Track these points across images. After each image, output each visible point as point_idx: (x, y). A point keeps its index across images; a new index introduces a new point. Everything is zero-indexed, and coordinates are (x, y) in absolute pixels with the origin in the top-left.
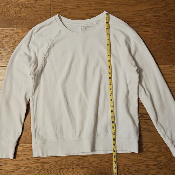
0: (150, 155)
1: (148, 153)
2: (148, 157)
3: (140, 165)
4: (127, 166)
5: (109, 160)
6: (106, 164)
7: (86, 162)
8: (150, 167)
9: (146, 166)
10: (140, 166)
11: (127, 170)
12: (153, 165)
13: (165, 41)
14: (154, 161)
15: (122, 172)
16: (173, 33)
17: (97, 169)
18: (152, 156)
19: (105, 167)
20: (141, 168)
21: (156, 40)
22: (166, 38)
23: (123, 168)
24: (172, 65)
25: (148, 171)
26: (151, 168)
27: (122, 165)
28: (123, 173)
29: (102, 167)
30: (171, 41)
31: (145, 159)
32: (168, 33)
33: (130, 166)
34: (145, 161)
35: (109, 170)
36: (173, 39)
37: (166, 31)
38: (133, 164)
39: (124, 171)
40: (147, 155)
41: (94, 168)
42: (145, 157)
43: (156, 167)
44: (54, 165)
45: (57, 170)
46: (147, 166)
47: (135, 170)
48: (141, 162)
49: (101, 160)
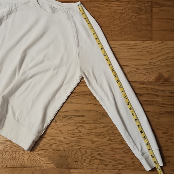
0: (116, 138)
1: (114, 135)
2: (113, 140)
3: (104, 148)
4: (90, 149)
5: (70, 141)
6: (67, 146)
7: (45, 143)
8: (115, 150)
9: (110, 149)
10: (104, 150)
11: (90, 153)
12: (118, 149)
13: (135, 17)
14: (120, 144)
15: (84, 156)
16: (144, 8)
17: (57, 151)
18: (118, 138)
19: (65, 149)
20: (105, 151)
21: (126, 16)
22: (137, 13)
23: (86, 151)
24: (142, 41)
25: (113, 155)
26: (116, 152)
27: (85, 148)
28: (86, 157)
29: (62, 149)
30: (142, 17)
31: (110, 142)
32: (139, 8)
33: (93, 149)
34: (110, 144)
35: (70, 153)
36: (144, 14)
37: (137, 6)
38: (97, 147)
39: (86, 155)
40: (112, 138)
41: (54, 150)
42: (110, 140)
43: (121, 151)
44: (10, 146)
45: (12, 151)
46: (112, 150)
47: (99, 154)
48: (106, 144)
49: (62, 142)
